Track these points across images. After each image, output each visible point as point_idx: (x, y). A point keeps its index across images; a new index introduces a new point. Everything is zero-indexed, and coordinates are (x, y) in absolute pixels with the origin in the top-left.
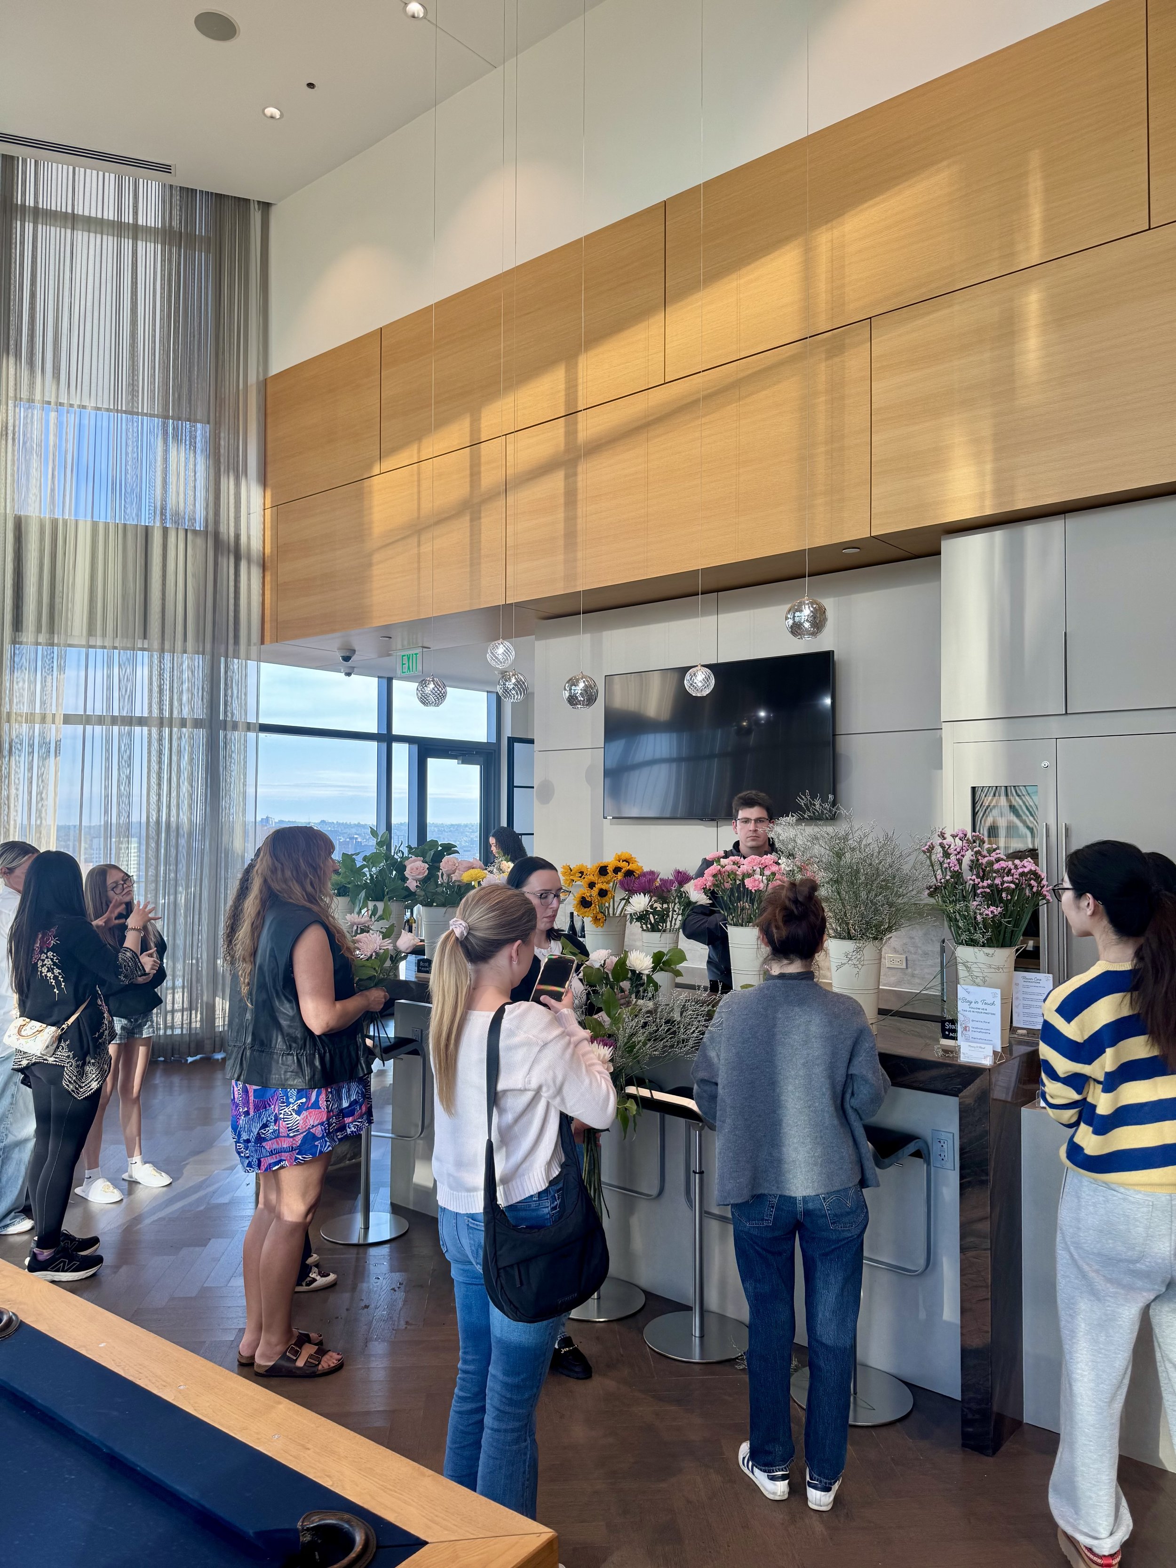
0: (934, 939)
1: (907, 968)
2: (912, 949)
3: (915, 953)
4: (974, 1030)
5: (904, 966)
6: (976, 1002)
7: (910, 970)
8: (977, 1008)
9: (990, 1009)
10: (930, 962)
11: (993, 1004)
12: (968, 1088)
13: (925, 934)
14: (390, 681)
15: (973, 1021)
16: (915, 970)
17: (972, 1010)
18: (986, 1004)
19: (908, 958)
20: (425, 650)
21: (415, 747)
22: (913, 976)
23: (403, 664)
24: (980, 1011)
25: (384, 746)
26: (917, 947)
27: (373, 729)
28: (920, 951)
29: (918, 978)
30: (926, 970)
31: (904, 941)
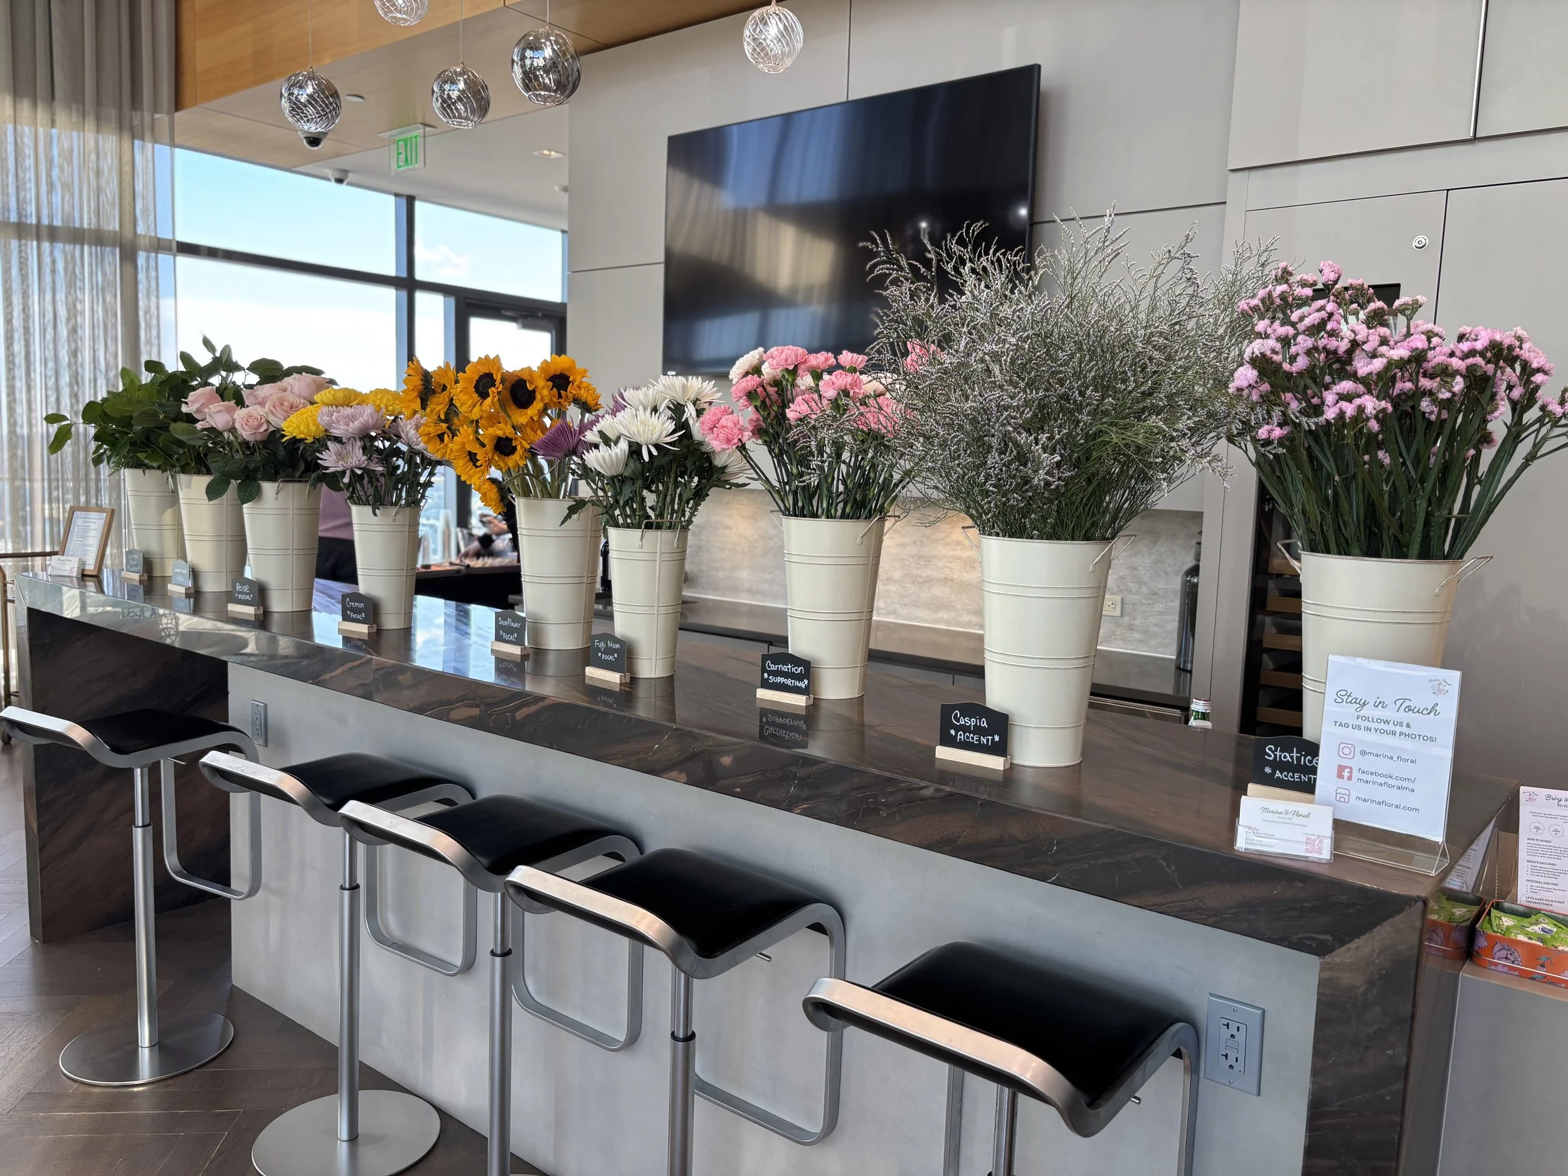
0: (1169, 570)
1: (1122, 616)
2: (1133, 587)
3: (1137, 593)
4: (1365, 777)
5: (1118, 613)
6: (1382, 704)
7: (1126, 619)
8: (1380, 721)
9: (1420, 724)
10: (1159, 607)
11: (1433, 710)
12: (1353, 945)
13: (1156, 563)
14: (411, 200)
15: (1363, 753)
16: (1134, 619)
17: (1363, 724)
18: (1409, 709)
19: (1126, 600)
20: (428, 129)
21: (452, 301)
22: (1131, 628)
23: (399, 154)
24: (1391, 727)
25: (404, 294)
26: (1140, 583)
27: (390, 271)
28: (1145, 590)
29: (1138, 631)
30: (1151, 619)
31: (1121, 574)
